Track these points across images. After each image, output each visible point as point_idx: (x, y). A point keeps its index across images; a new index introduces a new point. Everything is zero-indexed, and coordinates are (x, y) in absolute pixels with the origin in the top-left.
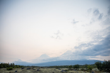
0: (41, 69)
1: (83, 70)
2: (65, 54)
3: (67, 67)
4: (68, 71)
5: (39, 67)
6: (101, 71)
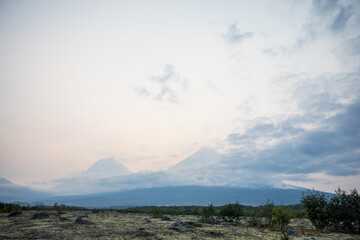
0: (93, 218)
1: (254, 224)
2: (188, 161)
3: (195, 213)
4: (200, 226)
5: (83, 209)
6: (320, 228)
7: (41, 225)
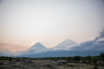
0: (34, 61)
3: (65, 59)
4: (67, 63)
5: (31, 58)
7: (18, 63)
